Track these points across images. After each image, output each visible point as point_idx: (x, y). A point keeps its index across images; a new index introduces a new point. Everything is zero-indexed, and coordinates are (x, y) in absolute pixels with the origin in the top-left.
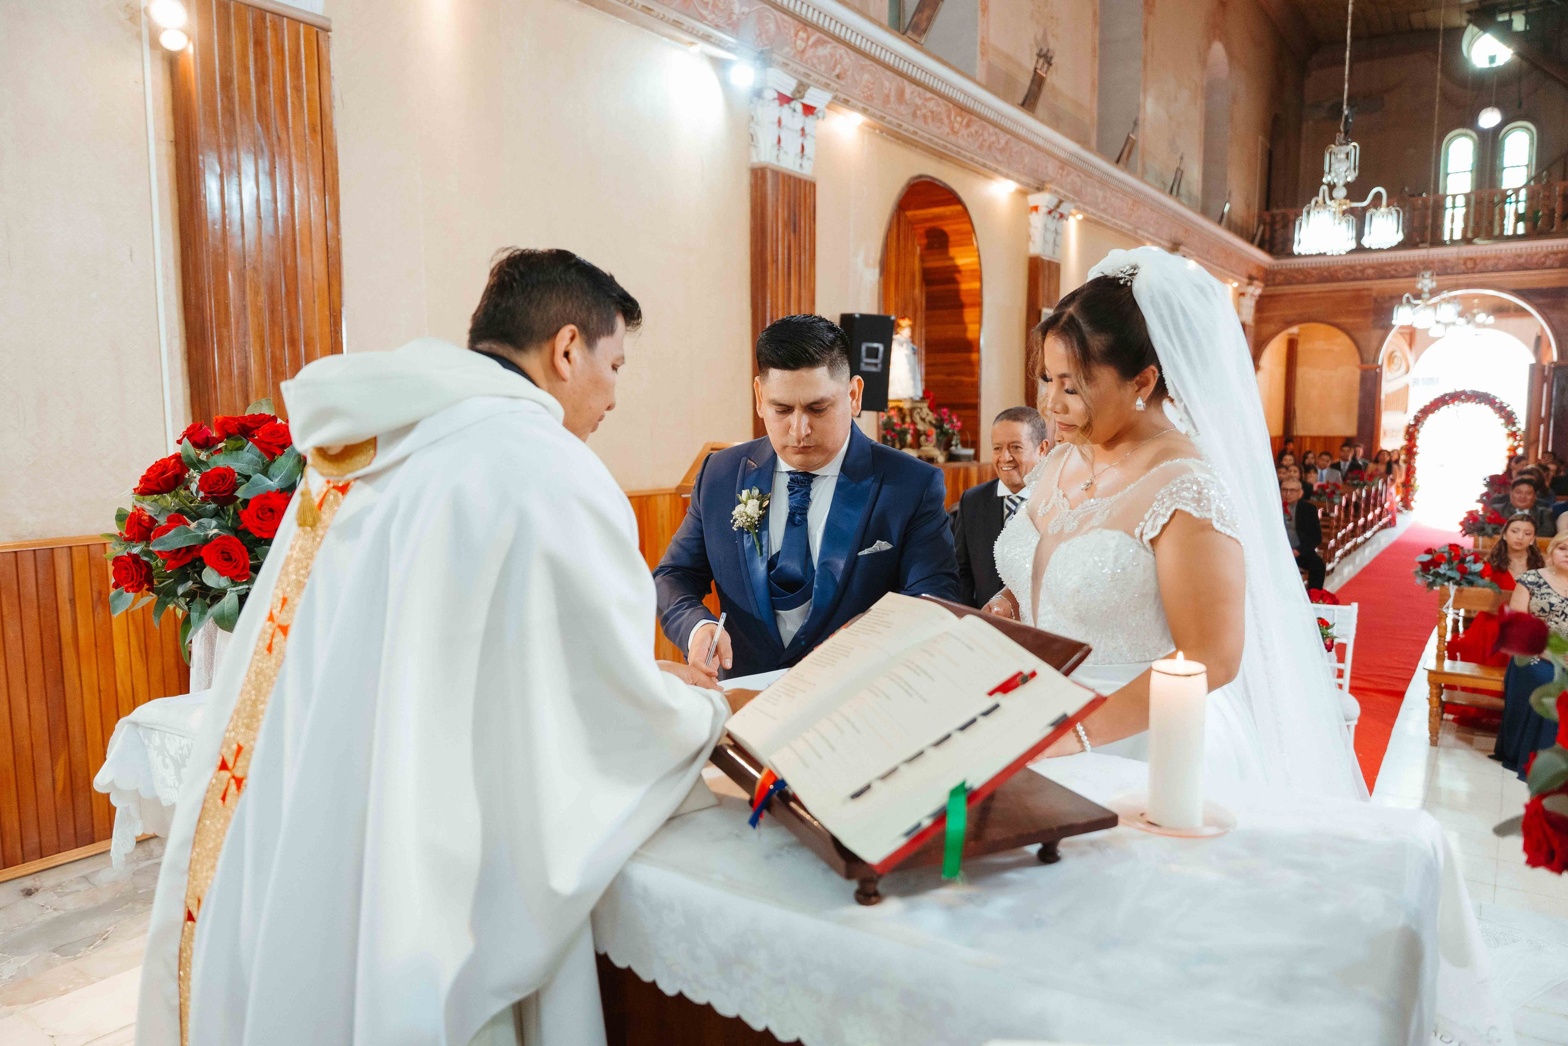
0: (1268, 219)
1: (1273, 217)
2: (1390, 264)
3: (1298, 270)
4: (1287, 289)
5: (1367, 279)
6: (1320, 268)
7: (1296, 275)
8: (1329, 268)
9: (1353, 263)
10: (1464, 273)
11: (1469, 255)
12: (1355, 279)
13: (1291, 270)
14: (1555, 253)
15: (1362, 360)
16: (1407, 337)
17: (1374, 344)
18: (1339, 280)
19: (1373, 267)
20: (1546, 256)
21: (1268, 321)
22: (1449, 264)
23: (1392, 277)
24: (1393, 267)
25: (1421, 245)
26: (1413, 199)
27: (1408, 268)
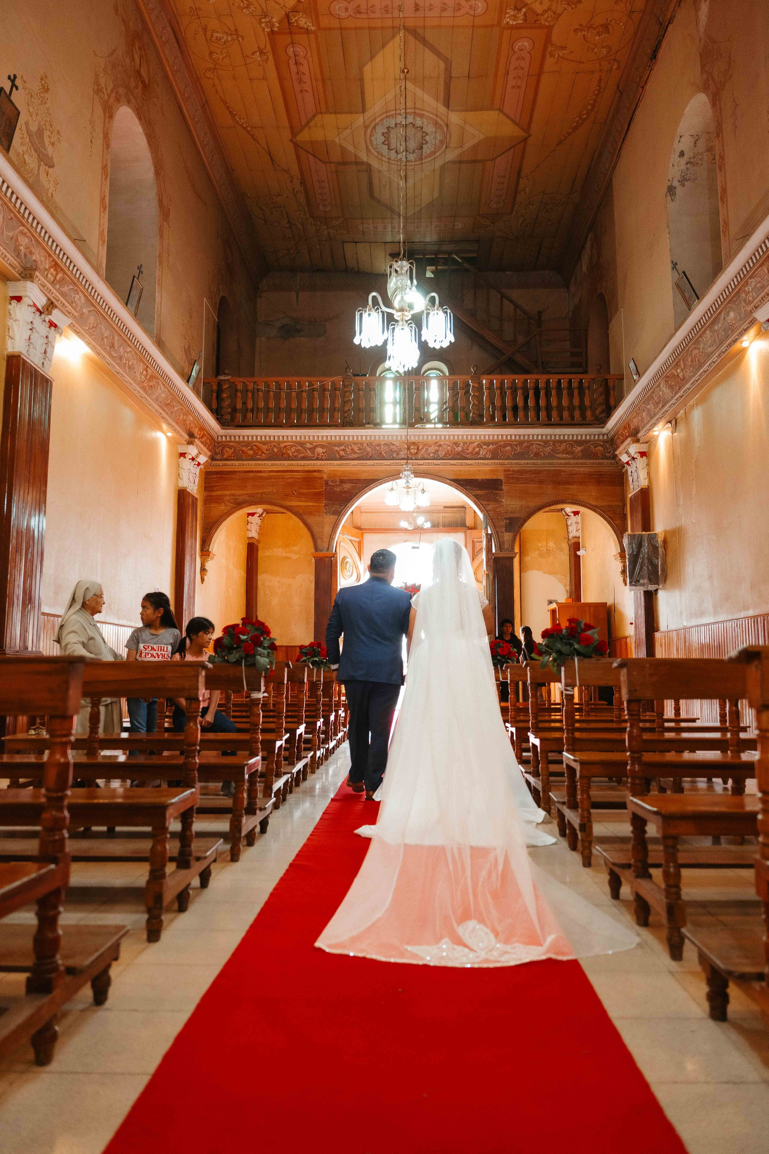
0: (215, 387)
1: (220, 384)
2: (340, 444)
3: (248, 444)
4: (236, 465)
5: (317, 459)
6: (270, 442)
7: (244, 448)
8: (279, 443)
9: (303, 439)
10: (408, 459)
11: (413, 439)
12: (304, 458)
13: (239, 442)
14: (488, 444)
15: (316, 549)
16: (356, 545)
17: (327, 529)
18: (289, 458)
19: (322, 446)
20: (479, 446)
21: (218, 500)
22: (394, 448)
23: (342, 458)
24: (343, 447)
25: (367, 426)
26: (357, 378)
27: (356, 449)
